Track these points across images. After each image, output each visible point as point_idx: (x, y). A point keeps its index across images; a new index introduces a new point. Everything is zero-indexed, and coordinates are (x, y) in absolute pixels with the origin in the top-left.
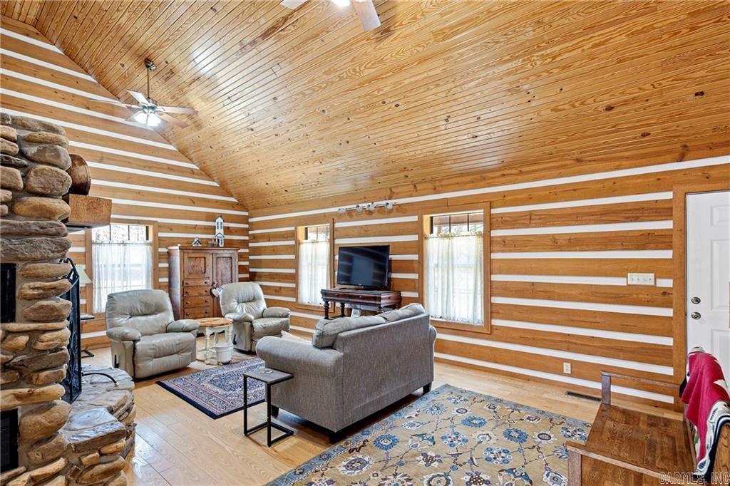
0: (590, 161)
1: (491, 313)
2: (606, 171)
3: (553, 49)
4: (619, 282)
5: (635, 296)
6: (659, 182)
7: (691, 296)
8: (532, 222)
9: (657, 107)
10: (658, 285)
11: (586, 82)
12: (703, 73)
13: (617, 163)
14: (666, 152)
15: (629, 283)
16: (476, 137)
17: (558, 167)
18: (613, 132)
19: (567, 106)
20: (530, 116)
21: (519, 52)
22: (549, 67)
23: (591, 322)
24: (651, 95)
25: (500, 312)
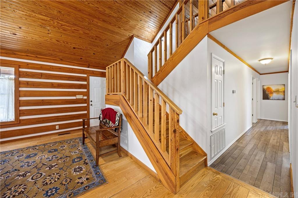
0: (65, 61)
1: (19, 114)
2: (70, 65)
3: (62, 23)
4: (74, 98)
5: (78, 101)
6: (83, 72)
7: (90, 100)
8: (42, 77)
9: (85, 53)
10: (84, 98)
11: (70, 38)
12: (95, 50)
13: (73, 64)
14: (85, 65)
15: (77, 98)
16: (16, 35)
17: (54, 60)
18: (74, 55)
19: (62, 42)
20: (47, 39)
21: (49, 15)
22: (59, 27)
23: (65, 111)
24: (85, 49)
25: (25, 113)
